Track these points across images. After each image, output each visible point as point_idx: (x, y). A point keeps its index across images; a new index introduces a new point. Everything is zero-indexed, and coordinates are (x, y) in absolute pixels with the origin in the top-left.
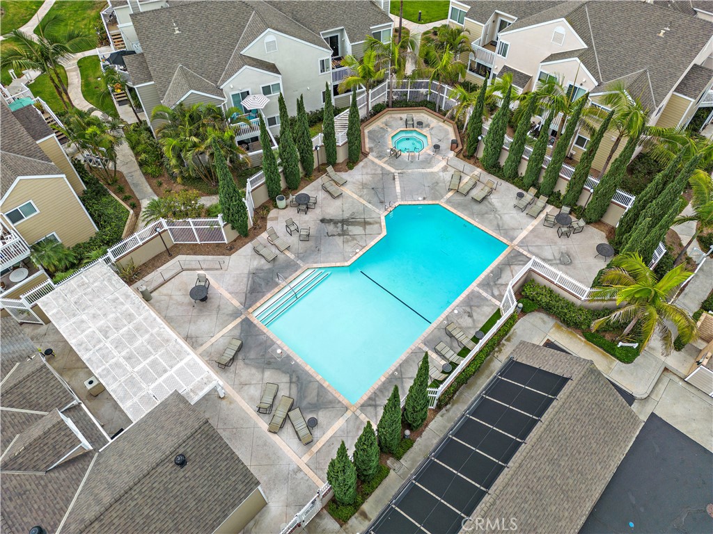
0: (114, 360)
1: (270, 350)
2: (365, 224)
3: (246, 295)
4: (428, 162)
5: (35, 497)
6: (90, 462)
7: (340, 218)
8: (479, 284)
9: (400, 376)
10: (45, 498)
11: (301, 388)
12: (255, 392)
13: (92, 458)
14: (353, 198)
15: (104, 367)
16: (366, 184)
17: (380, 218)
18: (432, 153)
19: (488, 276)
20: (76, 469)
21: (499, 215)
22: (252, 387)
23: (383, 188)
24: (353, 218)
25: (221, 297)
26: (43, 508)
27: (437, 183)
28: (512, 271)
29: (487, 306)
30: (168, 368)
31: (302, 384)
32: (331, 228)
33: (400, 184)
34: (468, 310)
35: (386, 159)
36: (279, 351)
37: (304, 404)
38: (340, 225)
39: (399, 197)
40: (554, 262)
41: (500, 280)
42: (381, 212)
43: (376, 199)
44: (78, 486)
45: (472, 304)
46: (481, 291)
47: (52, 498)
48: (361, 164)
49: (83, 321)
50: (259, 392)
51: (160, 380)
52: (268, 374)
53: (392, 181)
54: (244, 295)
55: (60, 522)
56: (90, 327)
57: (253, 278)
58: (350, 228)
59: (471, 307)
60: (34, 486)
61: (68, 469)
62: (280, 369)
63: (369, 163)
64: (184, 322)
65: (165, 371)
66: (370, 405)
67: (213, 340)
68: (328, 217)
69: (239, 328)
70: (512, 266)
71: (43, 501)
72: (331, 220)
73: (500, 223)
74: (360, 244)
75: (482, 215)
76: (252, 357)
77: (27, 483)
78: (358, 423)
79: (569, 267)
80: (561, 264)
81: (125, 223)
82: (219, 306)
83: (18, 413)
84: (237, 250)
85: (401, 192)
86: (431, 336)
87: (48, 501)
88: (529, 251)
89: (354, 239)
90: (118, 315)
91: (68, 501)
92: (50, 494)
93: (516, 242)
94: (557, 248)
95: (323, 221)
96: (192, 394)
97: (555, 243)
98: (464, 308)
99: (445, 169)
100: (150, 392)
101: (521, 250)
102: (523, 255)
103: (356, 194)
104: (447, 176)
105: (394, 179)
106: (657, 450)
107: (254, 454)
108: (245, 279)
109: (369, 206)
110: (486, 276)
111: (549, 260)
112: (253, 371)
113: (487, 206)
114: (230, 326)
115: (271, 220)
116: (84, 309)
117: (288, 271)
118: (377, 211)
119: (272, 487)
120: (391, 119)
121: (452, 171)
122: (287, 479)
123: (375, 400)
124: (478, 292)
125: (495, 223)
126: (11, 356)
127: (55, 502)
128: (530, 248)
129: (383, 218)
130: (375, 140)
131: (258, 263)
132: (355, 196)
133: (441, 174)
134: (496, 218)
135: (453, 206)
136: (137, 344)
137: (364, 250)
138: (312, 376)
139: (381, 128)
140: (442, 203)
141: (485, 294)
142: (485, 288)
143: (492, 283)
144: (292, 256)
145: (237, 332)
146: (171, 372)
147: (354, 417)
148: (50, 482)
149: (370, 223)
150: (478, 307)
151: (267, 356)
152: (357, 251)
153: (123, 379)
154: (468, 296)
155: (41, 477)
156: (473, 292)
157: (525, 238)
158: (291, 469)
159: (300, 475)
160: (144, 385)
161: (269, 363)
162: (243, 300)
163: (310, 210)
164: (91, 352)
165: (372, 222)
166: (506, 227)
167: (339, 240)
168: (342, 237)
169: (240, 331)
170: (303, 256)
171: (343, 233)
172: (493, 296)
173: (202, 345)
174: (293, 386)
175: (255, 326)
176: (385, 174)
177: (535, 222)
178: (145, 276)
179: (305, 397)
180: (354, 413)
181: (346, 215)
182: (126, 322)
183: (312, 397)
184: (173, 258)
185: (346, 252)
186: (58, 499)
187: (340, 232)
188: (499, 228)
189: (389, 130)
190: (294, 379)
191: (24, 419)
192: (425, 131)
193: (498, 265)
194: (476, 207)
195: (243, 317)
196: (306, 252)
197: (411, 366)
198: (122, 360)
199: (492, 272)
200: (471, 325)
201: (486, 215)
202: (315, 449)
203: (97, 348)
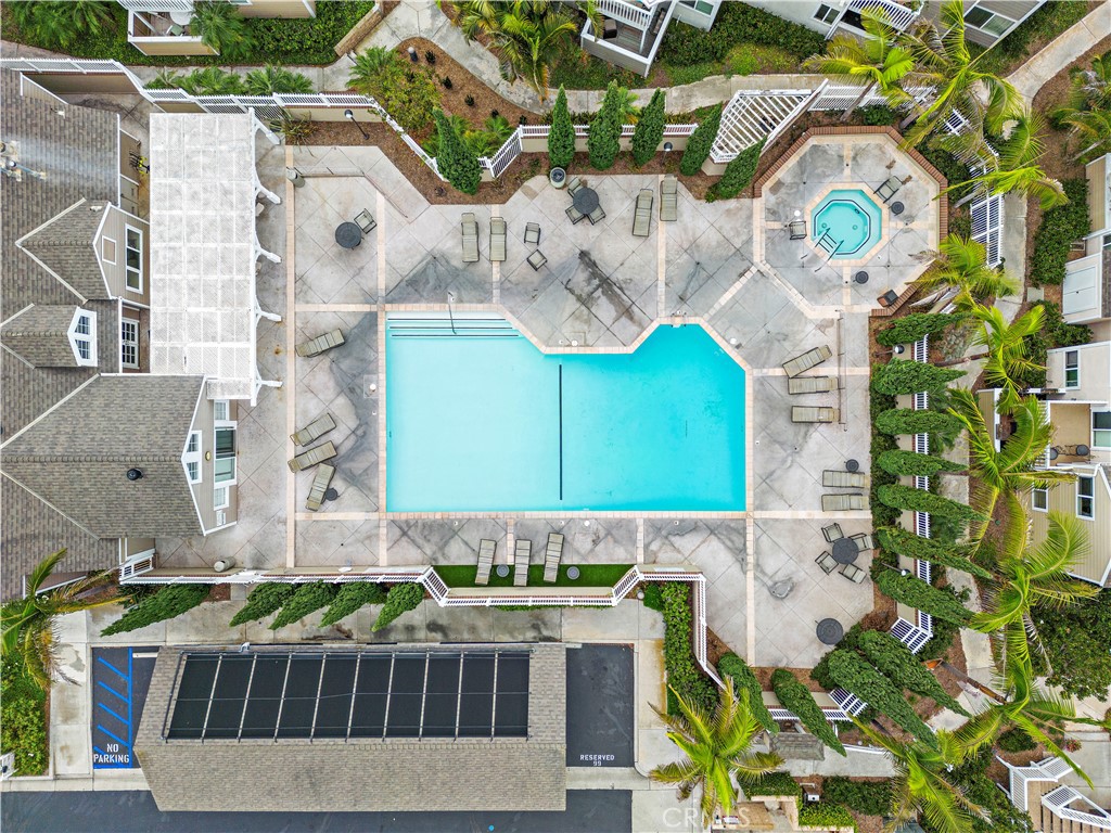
0: (176, 277)
1: (365, 376)
2: (627, 312)
3: (402, 281)
4: (820, 289)
5: (12, 390)
6: (85, 380)
7: (607, 271)
8: (649, 520)
9: (456, 529)
10: (20, 397)
11: (357, 448)
12: (314, 409)
13: (90, 376)
14: (656, 255)
15: (163, 276)
16: (697, 246)
17: (652, 321)
18: (847, 278)
19: (671, 521)
20: (67, 381)
21: (792, 462)
22: (316, 400)
23: (710, 277)
24: (621, 289)
25: (373, 258)
26: (12, 405)
27: (786, 337)
28: (704, 542)
29: (626, 550)
30: (219, 338)
31: (362, 444)
32: (580, 277)
33: (739, 292)
34: (602, 534)
35: (777, 225)
36: (373, 387)
37: (346, 466)
38: (596, 282)
39: (712, 312)
40: (766, 579)
41: (677, 537)
42: (663, 314)
43: (679, 286)
44: (58, 401)
45: (614, 532)
46: (641, 529)
47: (27, 399)
48: (732, 203)
49: (179, 192)
50: (318, 412)
51: (202, 345)
52: (342, 400)
53: (735, 276)
54: (400, 278)
55: (20, 429)
56: (181, 209)
57: (428, 263)
58: (603, 300)
59: (609, 533)
60: (17, 375)
61: (59, 376)
62: (356, 407)
63: (744, 214)
64: (313, 254)
65: (214, 339)
66: (401, 528)
67: (323, 308)
68: (595, 256)
69: (359, 318)
70: (712, 536)
71: (16, 398)
72: (594, 264)
73: (778, 473)
74: (588, 336)
75: (772, 439)
76: (342, 367)
77: (12, 368)
78: (374, 532)
79: (771, 599)
80: (769, 589)
81: (355, 23)
82: (362, 268)
83: (48, 274)
84: (447, 203)
85: (724, 307)
86: (530, 523)
87: (21, 400)
88: (757, 540)
89: (588, 322)
90: (218, 218)
91: (40, 411)
92: (26, 394)
93: (759, 514)
94: (793, 569)
95: (584, 255)
96: (219, 390)
97: (800, 561)
98: (600, 528)
99: (823, 326)
100: (186, 349)
101: (750, 530)
102: (745, 537)
103: (667, 251)
104: (812, 338)
105: (741, 275)
106: (589, 815)
107: (260, 470)
108: (419, 258)
109: (662, 288)
110: (669, 519)
111: (763, 572)
112: (331, 384)
113: (796, 435)
114: (352, 308)
115: (526, 194)
116: (190, 176)
117: (473, 293)
118: (661, 306)
119: (251, 514)
120: (877, 152)
121: (829, 338)
122: (268, 519)
123: (410, 527)
124: (637, 527)
125: (772, 467)
126: (81, 183)
127: (27, 405)
128: (764, 538)
129: (655, 325)
130: (802, 173)
131: (450, 246)
132: (662, 255)
133: (810, 328)
134: (784, 461)
135: (756, 394)
136: (212, 277)
137: (582, 351)
138: (378, 446)
139: (841, 157)
140: (751, 375)
141: (640, 536)
142: (651, 530)
143: (664, 533)
144: (496, 276)
145: (353, 322)
146: (219, 345)
147: (376, 523)
148: (34, 380)
149: (631, 318)
150: (616, 541)
151: (358, 381)
152: (574, 343)
153: (171, 309)
154: (621, 520)
155: (28, 369)
156: (631, 521)
157: (777, 520)
158: (279, 514)
159: (280, 527)
160: (185, 335)
161: (352, 390)
162: (392, 286)
163: (586, 221)
164: (164, 244)
165: (636, 318)
166: (776, 485)
167: (571, 304)
168: (578, 305)
169: (356, 323)
170: (509, 289)
171: (586, 301)
172: (646, 547)
173: (307, 302)
174: (353, 438)
175: (376, 332)
176: (742, 255)
177: (819, 515)
178: (315, 143)
179: (352, 460)
180: (379, 520)
181: (617, 276)
182: (219, 238)
183: (357, 466)
184: (368, 145)
185: (560, 332)
186: (31, 404)
187: (584, 296)
188: (767, 478)
189: (847, 171)
190: (359, 432)
191: (49, 288)
192: (893, 225)
193: (701, 520)
194: (781, 423)
195: (374, 308)
196: (517, 284)
197: (478, 530)
198: (184, 284)
199: (682, 521)
200: (583, 552)
201: (777, 446)
202: (316, 516)
203: (172, 244)
